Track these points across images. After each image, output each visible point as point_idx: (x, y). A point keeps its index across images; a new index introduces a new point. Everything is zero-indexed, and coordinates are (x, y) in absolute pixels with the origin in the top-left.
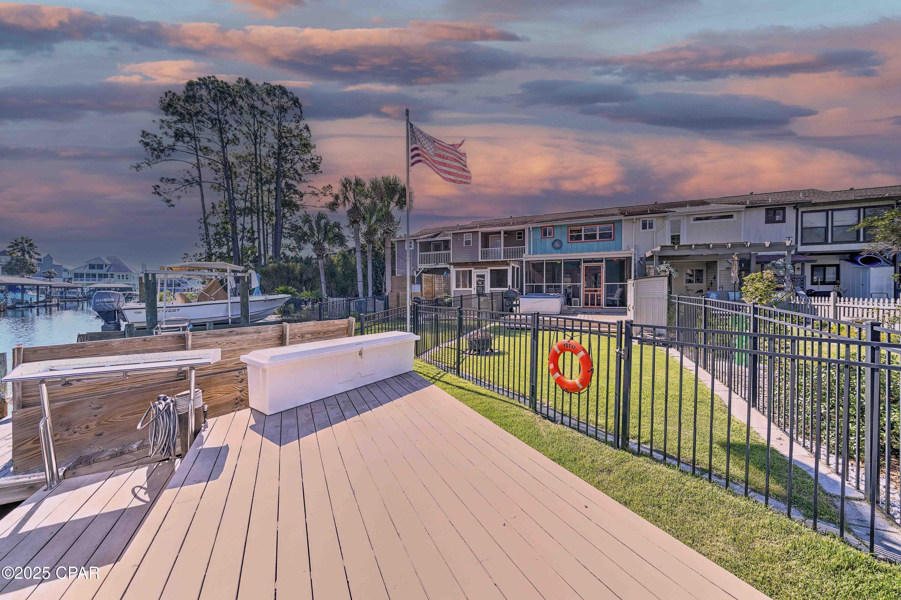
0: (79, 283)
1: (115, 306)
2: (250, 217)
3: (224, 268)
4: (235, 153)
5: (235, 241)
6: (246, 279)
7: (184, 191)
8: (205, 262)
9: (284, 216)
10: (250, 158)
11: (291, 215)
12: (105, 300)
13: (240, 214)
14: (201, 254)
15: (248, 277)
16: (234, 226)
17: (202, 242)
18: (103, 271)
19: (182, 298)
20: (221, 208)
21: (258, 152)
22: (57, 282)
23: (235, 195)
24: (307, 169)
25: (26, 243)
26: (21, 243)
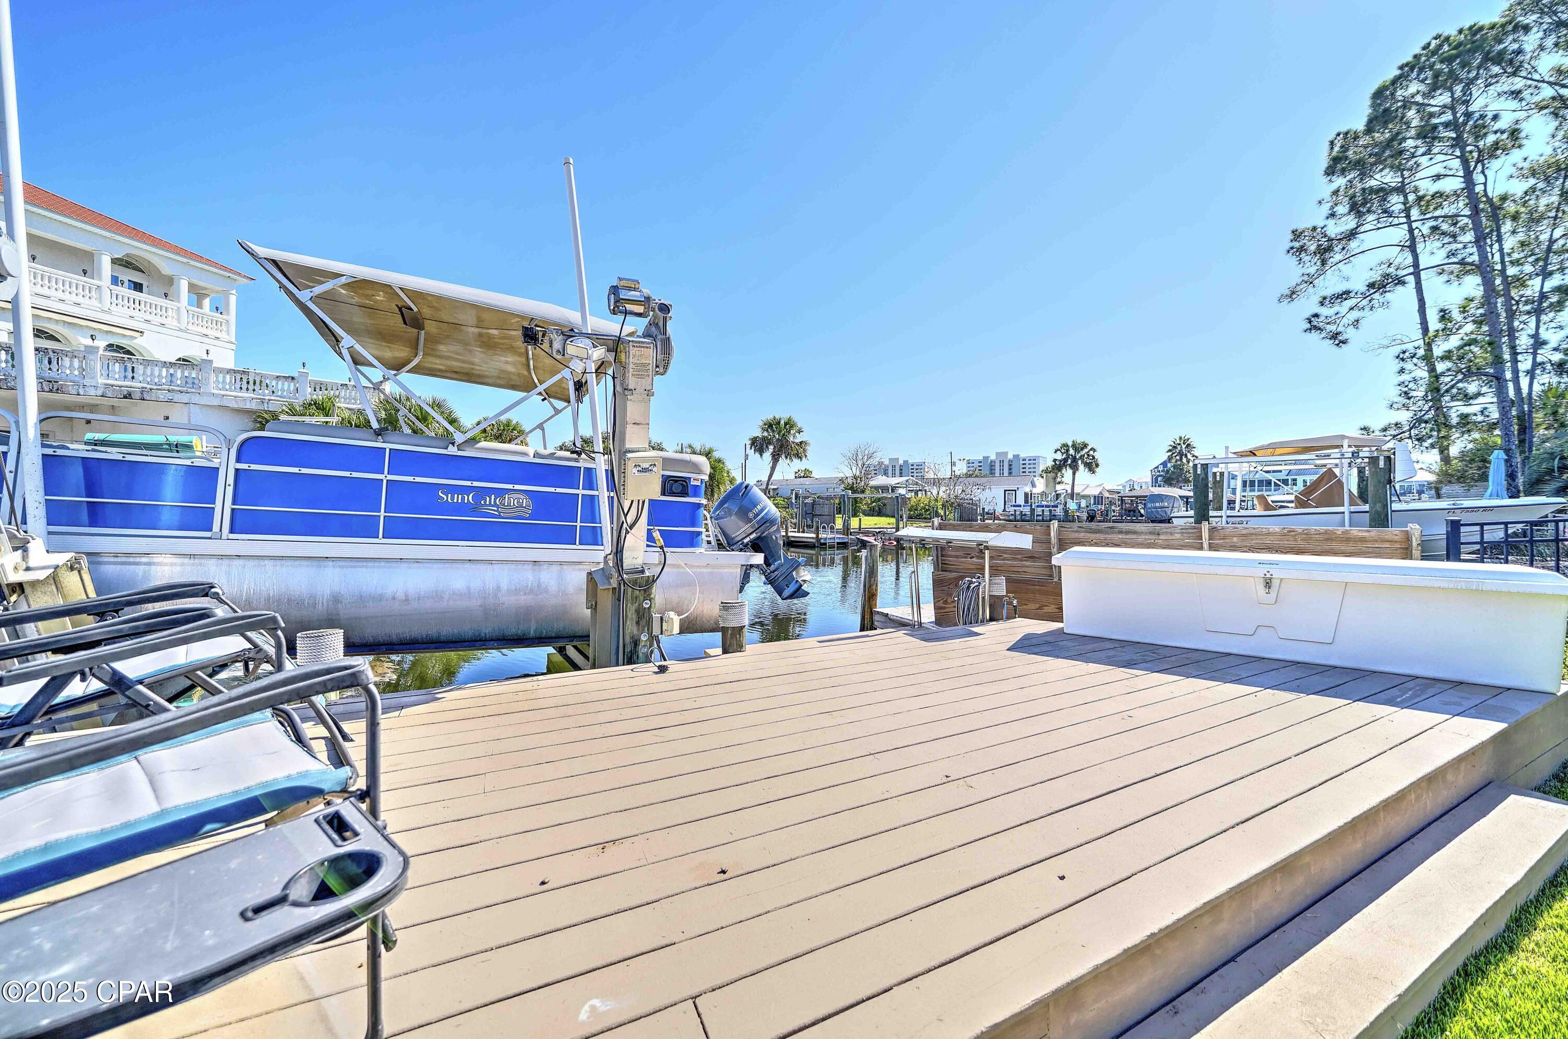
6: (1382, 463)
25: (1184, 444)
26: (1179, 444)
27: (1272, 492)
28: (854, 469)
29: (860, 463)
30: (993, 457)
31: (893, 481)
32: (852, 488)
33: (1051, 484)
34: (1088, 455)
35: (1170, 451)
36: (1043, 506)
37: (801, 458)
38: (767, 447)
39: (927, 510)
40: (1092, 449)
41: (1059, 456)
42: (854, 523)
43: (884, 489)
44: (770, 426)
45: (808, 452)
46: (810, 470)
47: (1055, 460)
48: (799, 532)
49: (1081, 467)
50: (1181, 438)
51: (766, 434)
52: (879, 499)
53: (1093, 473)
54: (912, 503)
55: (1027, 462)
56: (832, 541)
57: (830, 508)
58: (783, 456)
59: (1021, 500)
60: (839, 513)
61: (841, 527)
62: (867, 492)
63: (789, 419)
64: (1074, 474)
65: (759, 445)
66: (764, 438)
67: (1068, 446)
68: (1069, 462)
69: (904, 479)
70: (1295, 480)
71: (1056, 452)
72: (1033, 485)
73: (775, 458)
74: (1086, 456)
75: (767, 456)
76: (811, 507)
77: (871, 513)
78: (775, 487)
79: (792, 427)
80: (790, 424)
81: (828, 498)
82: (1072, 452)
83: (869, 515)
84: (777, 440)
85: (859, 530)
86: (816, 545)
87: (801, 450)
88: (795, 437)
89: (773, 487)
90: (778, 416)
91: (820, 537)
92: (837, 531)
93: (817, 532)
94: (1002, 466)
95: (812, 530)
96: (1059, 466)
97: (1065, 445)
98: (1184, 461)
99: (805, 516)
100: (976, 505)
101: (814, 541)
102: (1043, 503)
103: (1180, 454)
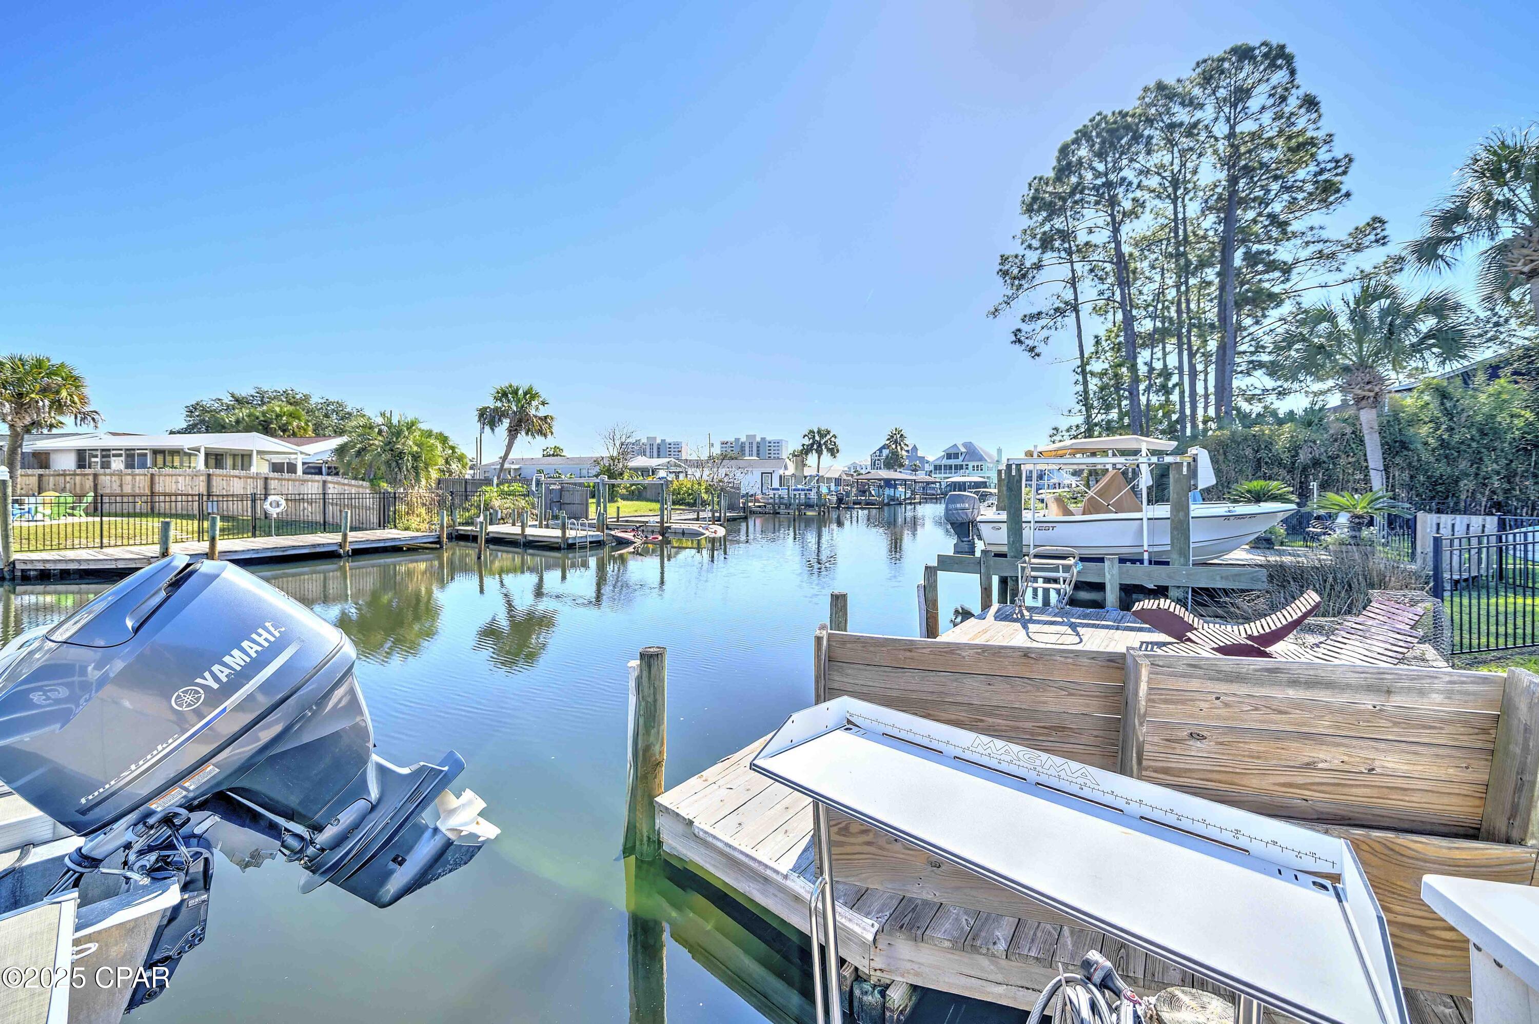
0: (937, 477)
1: (970, 515)
2: (1161, 345)
3: (1133, 446)
4: (1134, 236)
5: (1133, 395)
6: (1185, 469)
7: (1054, 329)
8: (1083, 440)
9: (1240, 328)
10: (1162, 235)
11: (1257, 323)
12: (958, 506)
13: (1144, 346)
14: (1077, 426)
15: (1189, 464)
16: (1133, 368)
17: (1079, 407)
18: (958, 462)
19: (1058, 506)
20: (1109, 342)
21: (1180, 216)
22: (921, 476)
23: (1134, 312)
24: (1302, 203)
25: (898, 434)
26: (895, 434)
27: (953, 474)
28: (611, 449)
29: (618, 443)
30: (743, 439)
31: (654, 462)
32: (608, 472)
33: (800, 467)
34: (831, 441)
35: (889, 439)
36: (798, 490)
37: (545, 436)
38: (500, 420)
39: (690, 495)
40: (834, 436)
41: (807, 442)
42: (611, 510)
43: (645, 471)
44: (505, 394)
45: (554, 428)
46: (561, 448)
47: (803, 445)
48: (541, 527)
49: (825, 451)
50: (896, 429)
51: (499, 404)
52: (639, 482)
53: (835, 457)
54: (674, 486)
55: (772, 444)
56: (583, 540)
57: (582, 495)
58: (523, 433)
59: (776, 484)
60: (593, 498)
61: (595, 518)
62: (626, 476)
63: (530, 389)
64: (819, 458)
65: (489, 418)
66: (496, 410)
67: (814, 433)
68: (815, 447)
69: (664, 461)
70: (967, 464)
71: (804, 437)
72: (786, 468)
73: (513, 432)
74: (829, 441)
75: (503, 428)
76: (558, 495)
77: (631, 497)
78: (517, 467)
79: (533, 397)
80: (531, 395)
81: (579, 484)
82: (817, 438)
83: (627, 500)
84: (514, 413)
85: (618, 521)
86: (562, 546)
87: (545, 426)
88: (537, 409)
89: (513, 467)
90: (515, 384)
91: (567, 535)
92: (590, 525)
93: (563, 528)
94: (751, 448)
95: (557, 524)
96: (806, 451)
97: (812, 432)
98: (899, 448)
99: (550, 505)
100: (739, 489)
101: (560, 540)
102: (799, 487)
103: (896, 442)
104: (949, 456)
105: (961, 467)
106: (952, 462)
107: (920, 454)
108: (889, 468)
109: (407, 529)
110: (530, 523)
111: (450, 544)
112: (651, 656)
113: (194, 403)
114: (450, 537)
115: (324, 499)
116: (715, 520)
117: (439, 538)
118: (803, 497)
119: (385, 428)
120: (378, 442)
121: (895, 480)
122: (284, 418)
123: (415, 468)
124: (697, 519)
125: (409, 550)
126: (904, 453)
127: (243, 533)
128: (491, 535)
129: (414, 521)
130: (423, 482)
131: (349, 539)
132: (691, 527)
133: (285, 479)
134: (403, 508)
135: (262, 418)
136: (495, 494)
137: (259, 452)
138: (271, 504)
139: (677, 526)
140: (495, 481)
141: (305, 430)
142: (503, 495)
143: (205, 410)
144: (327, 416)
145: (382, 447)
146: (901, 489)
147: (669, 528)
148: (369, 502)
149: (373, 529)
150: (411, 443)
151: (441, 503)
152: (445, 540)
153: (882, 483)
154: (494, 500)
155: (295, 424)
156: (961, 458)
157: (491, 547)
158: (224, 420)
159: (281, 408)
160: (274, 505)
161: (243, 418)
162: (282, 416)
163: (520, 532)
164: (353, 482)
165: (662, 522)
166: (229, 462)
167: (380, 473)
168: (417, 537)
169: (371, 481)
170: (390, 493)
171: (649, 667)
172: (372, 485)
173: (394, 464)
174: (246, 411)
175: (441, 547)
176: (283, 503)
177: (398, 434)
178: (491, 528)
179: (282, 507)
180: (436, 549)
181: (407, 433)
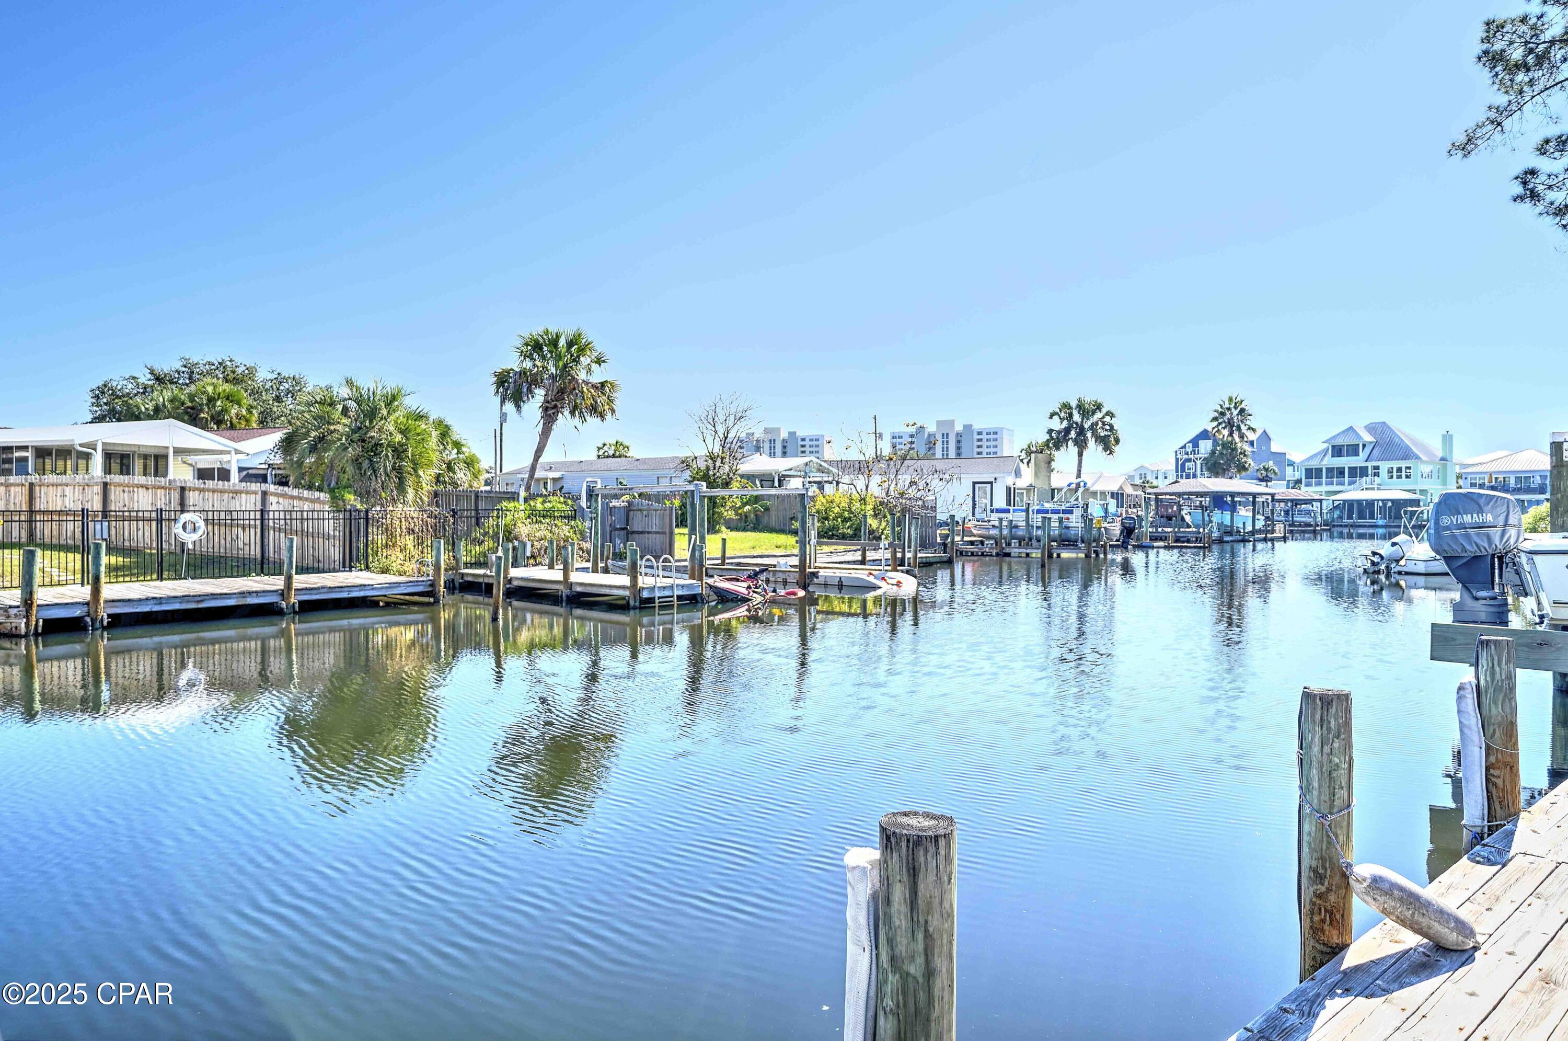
0: (1313, 491)
1: (1497, 541)
18: (1357, 462)
22: (1278, 488)
25: (1236, 408)
26: (1229, 409)
27: (1346, 487)
28: (709, 440)
29: (721, 431)
30: (931, 428)
31: (779, 465)
32: (705, 477)
33: (1043, 473)
34: (1104, 423)
35: (1215, 419)
36: (1047, 512)
37: (602, 416)
38: (530, 391)
39: (845, 520)
40: (1109, 413)
41: (1057, 425)
42: (712, 546)
43: (766, 479)
44: (537, 346)
45: (617, 402)
46: (626, 443)
47: (1050, 431)
48: (595, 570)
49: (1091, 443)
50: (1230, 399)
51: (528, 364)
52: (757, 499)
53: (1111, 453)
54: (818, 506)
55: (984, 437)
56: (667, 593)
57: (662, 518)
58: (567, 413)
59: (1000, 502)
60: (682, 523)
61: (687, 555)
62: (735, 485)
63: (578, 335)
64: (1080, 454)
65: (512, 388)
66: (523, 373)
67: (1070, 408)
68: (1073, 434)
70: (1377, 468)
71: (1051, 417)
72: (1018, 473)
73: (550, 412)
74: (1100, 424)
75: (534, 405)
76: (623, 515)
77: (745, 524)
78: (557, 475)
79: (582, 351)
80: (577, 345)
81: (659, 498)
82: (1077, 417)
83: (737, 529)
84: (553, 377)
85: (723, 563)
86: (632, 603)
87: (602, 399)
88: (589, 371)
89: (552, 475)
90: (553, 329)
91: (640, 584)
92: (678, 570)
93: (633, 572)
94: (946, 442)
95: (623, 568)
96: (1057, 440)
97: (1066, 406)
98: (1236, 436)
99: (609, 534)
100: (934, 509)
101: (627, 593)
102: (1048, 506)
103: (1230, 424)
104: (1337, 451)
105: (1363, 472)
106: (1346, 462)
107: (1275, 447)
108: (1217, 475)
109: (385, 571)
110: (577, 565)
111: (449, 599)
112: (917, 842)
113: (101, 383)
114: (451, 587)
115: (262, 519)
116: (898, 563)
117: (432, 585)
118: (1055, 524)
119: (352, 404)
120: (342, 426)
121: (1233, 495)
122: (219, 403)
123: (398, 470)
124: (863, 562)
125: (388, 604)
126: (1247, 447)
127: (145, 574)
128: (515, 583)
129: (395, 558)
130: (411, 494)
131: (295, 585)
132: (854, 574)
133: (208, 490)
134: (381, 539)
135: (189, 404)
136: (522, 514)
137: (178, 451)
138: (184, 527)
139: (829, 573)
140: (523, 494)
141: (247, 421)
142: (535, 516)
143: (115, 396)
144: (278, 399)
145: (348, 436)
146: (1244, 513)
147: (815, 575)
148: (329, 526)
149: (334, 571)
150: (392, 428)
151: (438, 531)
152: (442, 589)
153: (1207, 501)
154: (520, 525)
155: (233, 412)
156: (1363, 455)
157: (516, 603)
158: (139, 408)
159: (215, 387)
160: (189, 527)
161: (164, 405)
162: (216, 400)
163: (561, 579)
164: (306, 493)
165: (803, 565)
166: (138, 465)
167: (345, 479)
168: (398, 584)
169: (332, 491)
170: (359, 511)
171: (913, 872)
172: (334, 498)
173: (366, 464)
174: (167, 394)
175: (437, 601)
176: (201, 524)
177: (372, 414)
178: (514, 572)
179: (200, 532)
180: (429, 604)
181: (385, 412)
